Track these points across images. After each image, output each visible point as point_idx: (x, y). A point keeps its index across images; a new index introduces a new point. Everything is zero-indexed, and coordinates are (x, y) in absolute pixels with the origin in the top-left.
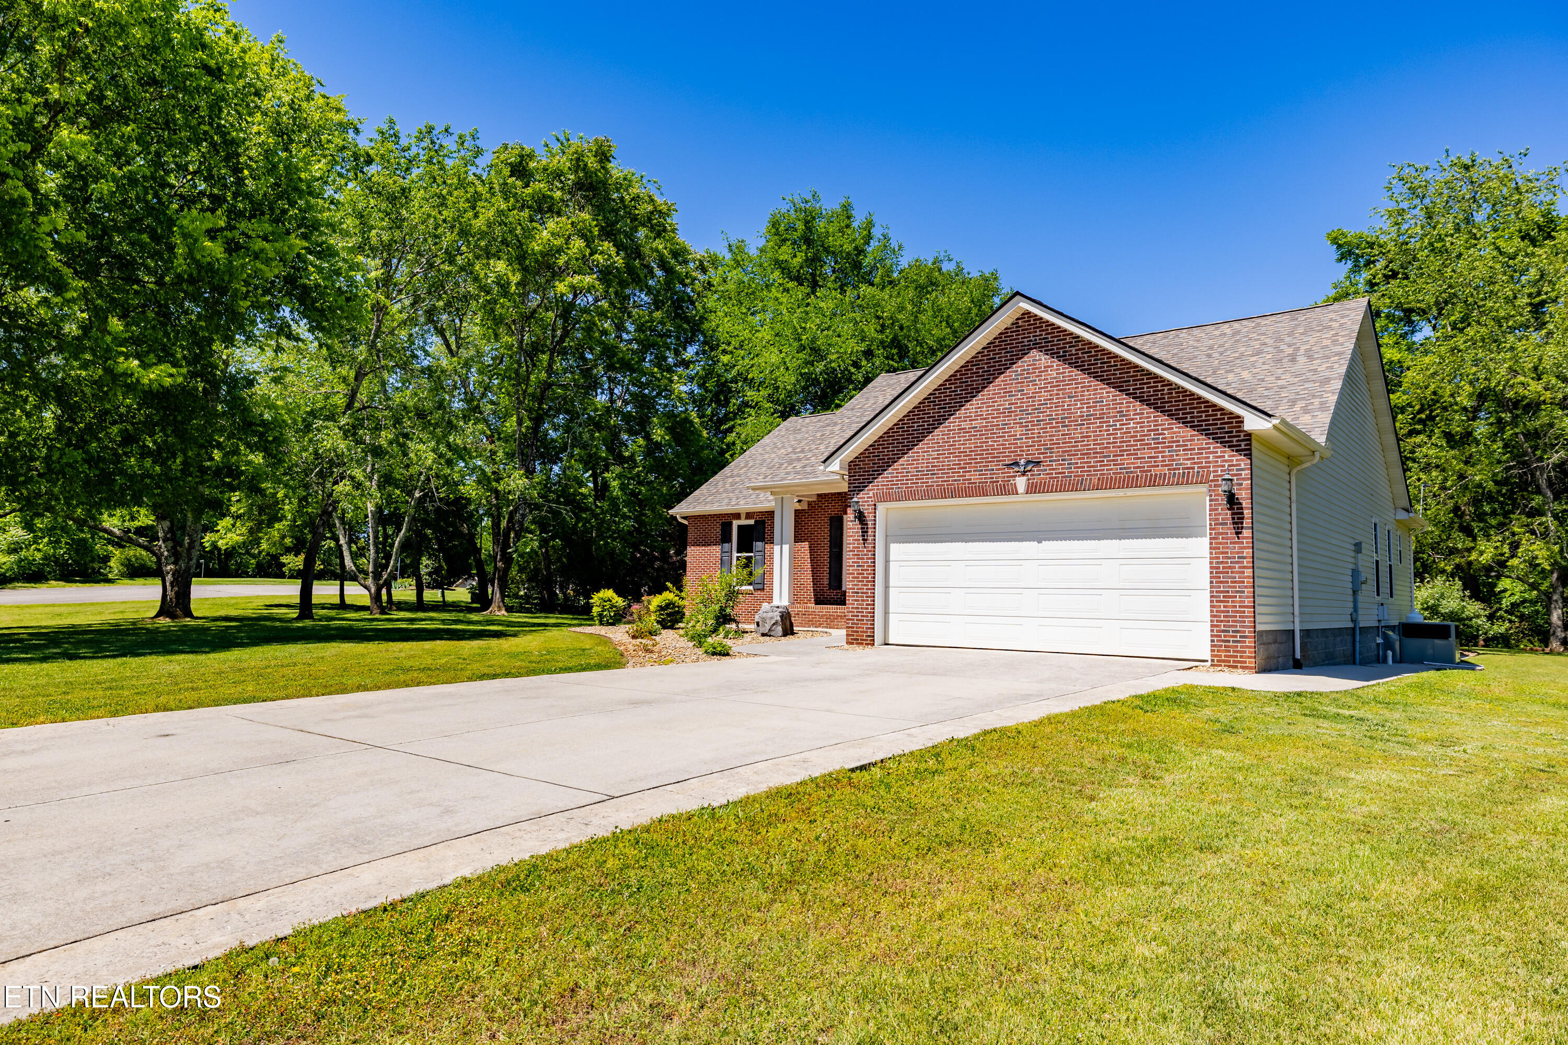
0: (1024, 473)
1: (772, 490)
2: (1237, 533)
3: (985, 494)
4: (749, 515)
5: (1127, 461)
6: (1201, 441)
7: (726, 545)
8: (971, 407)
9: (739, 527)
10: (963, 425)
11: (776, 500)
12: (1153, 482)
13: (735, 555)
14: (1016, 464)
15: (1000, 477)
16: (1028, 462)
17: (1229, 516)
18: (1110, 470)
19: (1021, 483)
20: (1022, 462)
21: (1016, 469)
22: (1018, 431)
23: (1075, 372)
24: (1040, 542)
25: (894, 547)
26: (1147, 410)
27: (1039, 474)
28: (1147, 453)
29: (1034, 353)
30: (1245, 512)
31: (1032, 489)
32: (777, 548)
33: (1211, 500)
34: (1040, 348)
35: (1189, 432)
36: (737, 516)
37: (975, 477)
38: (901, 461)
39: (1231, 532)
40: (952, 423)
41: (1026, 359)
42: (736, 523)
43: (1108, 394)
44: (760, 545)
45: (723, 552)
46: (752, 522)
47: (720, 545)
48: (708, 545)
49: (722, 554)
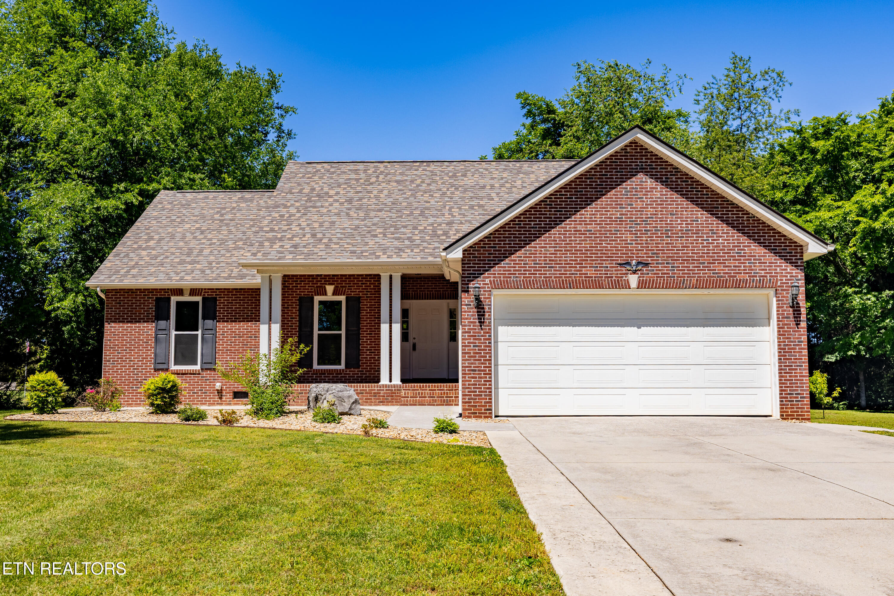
0: (635, 272)
1: (260, 269)
2: (797, 324)
3: (601, 287)
4: (194, 292)
5: (719, 268)
6: (770, 257)
7: (162, 324)
8: (585, 213)
9: (178, 303)
10: (579, 227)
11: (262, 278)
12: (738, 285)
13: (174, 333)
14: (628, 264)
15: (614, 273)
16: (639, 263)
17: (791, 312)
18: (705, 274)
19: (633, 280)
20: (634, 262)
21: (629, 268)
22: (629, 237)
23: (675, 196)
24: (639, 327)
25: (500, 328)
26: (731, 231)
27: (649, 274)
28: (732, 263)
29: (640, 175)
30: (802, 309)
31: (641, 285)
32: (264, 328)
33: (777, 301)
34: (646, 173)
35: (762, 251)
36: (179, 292)
37: (591, 272)
38: (518, 254)
39: (793, 324)
40: (568, 225)
41: (634, 179)
42: (174, 299)
43: (702, 216)
44: (209, 323)
45: (157, 330)
46: (198, 299)
47: (154, 322)
48: (136, 322)
49: (155, 332)
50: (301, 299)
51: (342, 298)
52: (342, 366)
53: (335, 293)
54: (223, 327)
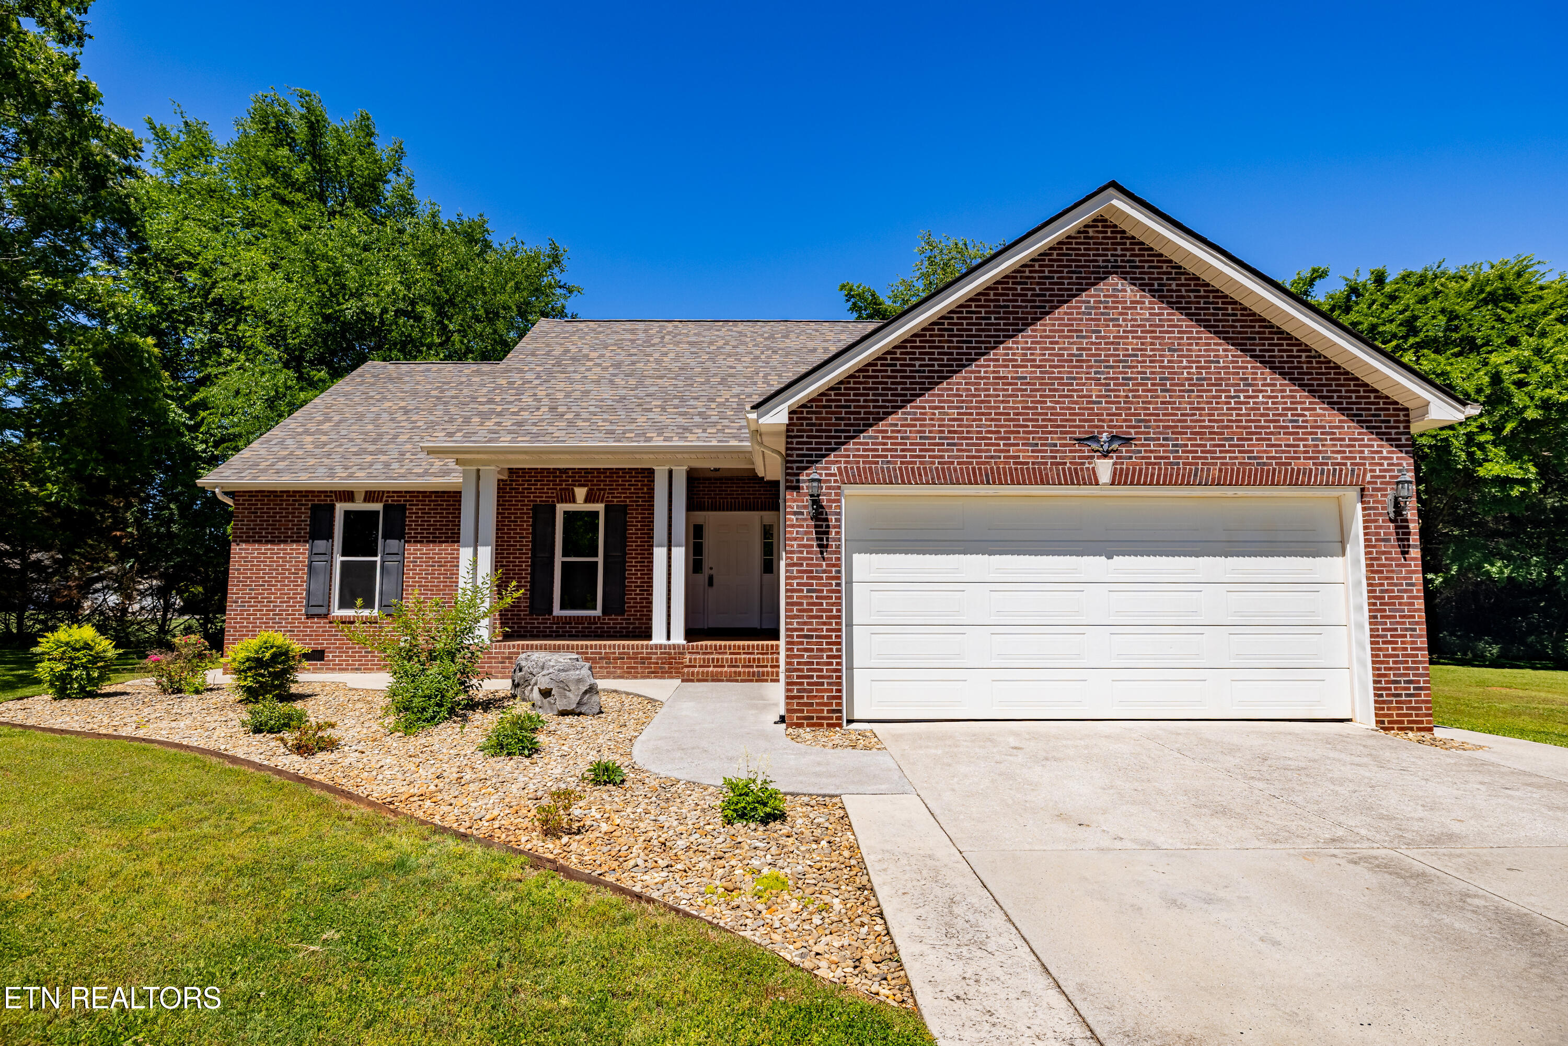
0: (1106, 455)
1: (461, 456)
2: (1404, 553)
3: (1044, 481)
4: (370, 496)
5: (1258, 448)
6: (1351, 429)
7: (321, 545)
8: (1017, 346)
9: (347, 513)
10: (1002, 372)
11: (464, 472)
12: (1294, 480)
13: (339, 559)
14: (1094, 439)
15: (1069, 456)
16: (1113, 438)
17: (1392, 530)
18: (1234, 458)
19: (1104, 469)
20: (1105, 436)
21: (1095, 446)
22: (1095, 391)
23: (1177, 317)
24: (1110, 557)
25: (856, 557)
26: (1280, 381)
27: (1133, 457)
28: (1283, 440)
29: (1113, 279)
30: (1411, 525)
31: (1118, 478)
32: (465, 554)
33: (1364, 509)
34: (1124, 275)
35: (1336, 418)
36: (348, 496)
37: (1025, 454)
38: (891, 419)
39: (1395, 552)
40: (984, 367)
41: (1101, 286)
42: (341, 508)
43: (1226, 353)
44: (393, 544)
45: (312, 553)
46: (378, 507)
47: (307, 542)
48: (280, 542)
49: (309, 557)
50: (536, 509)
51: (599, 507)
52: (598, 612)
53: (588, 500)
54: (414, 551)
